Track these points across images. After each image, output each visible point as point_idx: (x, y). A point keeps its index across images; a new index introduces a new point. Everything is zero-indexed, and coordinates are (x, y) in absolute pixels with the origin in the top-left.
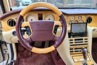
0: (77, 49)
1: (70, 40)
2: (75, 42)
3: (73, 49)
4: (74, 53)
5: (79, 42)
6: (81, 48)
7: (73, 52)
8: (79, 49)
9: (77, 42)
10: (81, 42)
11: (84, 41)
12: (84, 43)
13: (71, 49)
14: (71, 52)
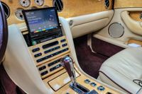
0: (53, 63)
1: (34, 51)
2: (46, 52)
3: (45, 67)
4: (50, 73)
5: (53, 50)
6: (59, 61)
7: (47, 72)
8: (56, 62)
9: (49, 51)
10: (56, 48)
11: (60, 44)
12: (62, 48)
13: (40, 69)
14: (42, 74)
